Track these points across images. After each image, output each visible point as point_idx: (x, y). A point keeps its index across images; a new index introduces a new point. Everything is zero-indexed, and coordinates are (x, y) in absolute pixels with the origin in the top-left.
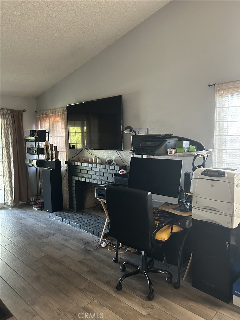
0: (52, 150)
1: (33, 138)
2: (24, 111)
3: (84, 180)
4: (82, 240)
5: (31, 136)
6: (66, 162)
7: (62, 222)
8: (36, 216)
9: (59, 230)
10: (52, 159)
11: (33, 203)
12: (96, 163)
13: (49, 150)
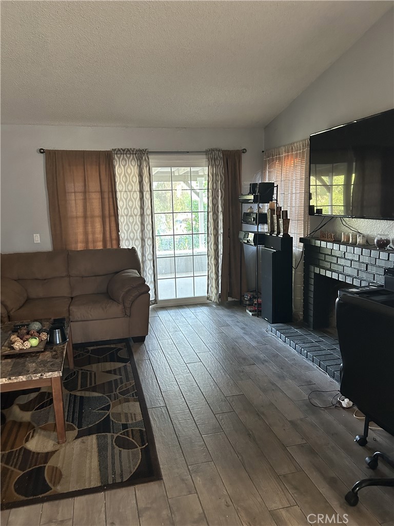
0: (278, 217)
1: (251, 197)
2: (244, 151)
3: (329, 274)
4: (309, 383)
5: (250, 193)
6: (301, 240)
7: (283, 344)
8: (246, 325)
9: (276, 356)
10: (279, 233)
11: (248, 302)
12: (354, 245)
13: (275, 216)
